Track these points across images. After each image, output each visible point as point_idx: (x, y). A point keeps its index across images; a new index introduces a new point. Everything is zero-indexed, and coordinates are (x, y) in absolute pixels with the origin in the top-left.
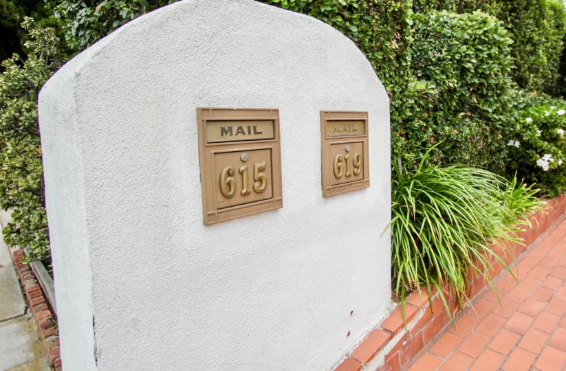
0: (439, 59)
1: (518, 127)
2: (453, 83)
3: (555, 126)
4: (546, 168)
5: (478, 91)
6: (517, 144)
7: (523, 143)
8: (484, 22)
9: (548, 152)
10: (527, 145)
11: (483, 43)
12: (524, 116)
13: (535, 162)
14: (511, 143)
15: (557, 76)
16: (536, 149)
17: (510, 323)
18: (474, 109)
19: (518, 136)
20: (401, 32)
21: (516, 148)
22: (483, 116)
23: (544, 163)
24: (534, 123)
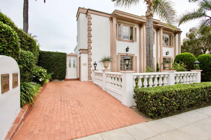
0: (22, 61)
1: (35, 73)
2: (26, 66)
3: (42, 73)
4: (41, 81)
5: (29, 67)
6: (35, 77)
7: (36, 76)
8: (30, 54)
9: (41, 78)
10: (37, 77)
11: (30, 58)
12: (36, 71)
13: (39, 80)
14: (33, 76)
15: (38, 61)
16: (39, 77)
17: (41, 106)
18: (28, 70)
19: (35, 75)
20: (17, 56)
21: (34, 77)
22: (30, 71)
23: (40, 80)
24: (38, 72)
